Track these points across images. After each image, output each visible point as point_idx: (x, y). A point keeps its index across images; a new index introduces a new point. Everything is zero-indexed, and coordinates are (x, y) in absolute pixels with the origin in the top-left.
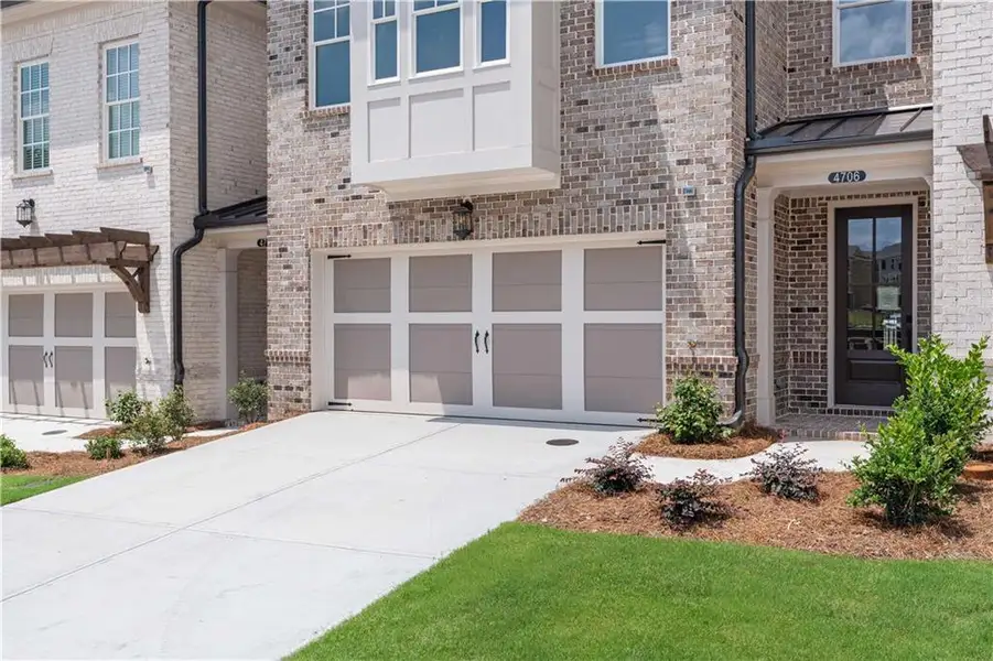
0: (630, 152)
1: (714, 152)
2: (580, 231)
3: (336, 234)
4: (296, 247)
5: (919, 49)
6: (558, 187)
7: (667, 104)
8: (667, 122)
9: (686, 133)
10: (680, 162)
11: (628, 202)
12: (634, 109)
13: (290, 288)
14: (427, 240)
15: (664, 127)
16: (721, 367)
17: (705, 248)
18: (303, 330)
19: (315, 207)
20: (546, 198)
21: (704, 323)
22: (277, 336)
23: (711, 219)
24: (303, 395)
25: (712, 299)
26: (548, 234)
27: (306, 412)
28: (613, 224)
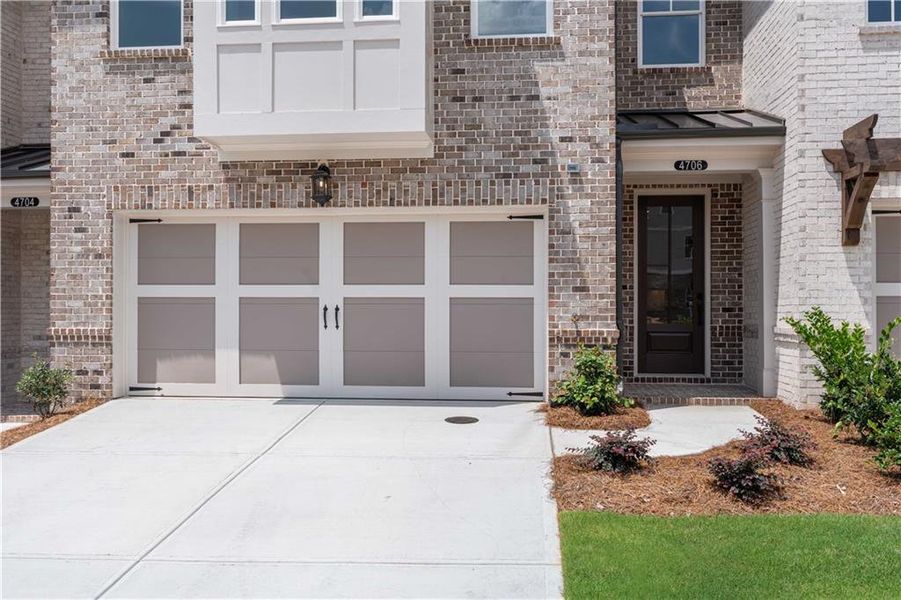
0: (510, 126)
1: (598, 131)
2: (456, 203)
3: (150, 195)
4: (92, 207)
5: (713, 60)
6: (433, 156)
7: (550, 81)
8: (549, 99)
9: (568, 111)
10: (563, 139)
11: (509, 176)
12: (515, 83)
13: (85, 255)
14: (273, 205)
15: (546, 103)
16: (605, 340)
17: (587, 224)
18: (103, 304)
19: (120, 162)
20: (417, 167)
21: (588, 297)
22: (66, 311)
23: (594, 196)
24: (102, 380)
25: (594, 274)
26: (420, 205)
27: (107, 400)
28: (493, 197)
